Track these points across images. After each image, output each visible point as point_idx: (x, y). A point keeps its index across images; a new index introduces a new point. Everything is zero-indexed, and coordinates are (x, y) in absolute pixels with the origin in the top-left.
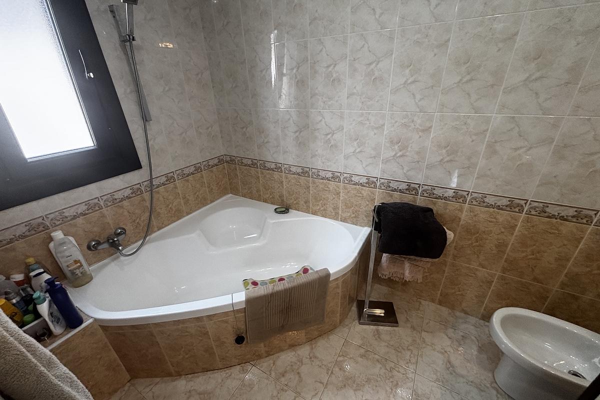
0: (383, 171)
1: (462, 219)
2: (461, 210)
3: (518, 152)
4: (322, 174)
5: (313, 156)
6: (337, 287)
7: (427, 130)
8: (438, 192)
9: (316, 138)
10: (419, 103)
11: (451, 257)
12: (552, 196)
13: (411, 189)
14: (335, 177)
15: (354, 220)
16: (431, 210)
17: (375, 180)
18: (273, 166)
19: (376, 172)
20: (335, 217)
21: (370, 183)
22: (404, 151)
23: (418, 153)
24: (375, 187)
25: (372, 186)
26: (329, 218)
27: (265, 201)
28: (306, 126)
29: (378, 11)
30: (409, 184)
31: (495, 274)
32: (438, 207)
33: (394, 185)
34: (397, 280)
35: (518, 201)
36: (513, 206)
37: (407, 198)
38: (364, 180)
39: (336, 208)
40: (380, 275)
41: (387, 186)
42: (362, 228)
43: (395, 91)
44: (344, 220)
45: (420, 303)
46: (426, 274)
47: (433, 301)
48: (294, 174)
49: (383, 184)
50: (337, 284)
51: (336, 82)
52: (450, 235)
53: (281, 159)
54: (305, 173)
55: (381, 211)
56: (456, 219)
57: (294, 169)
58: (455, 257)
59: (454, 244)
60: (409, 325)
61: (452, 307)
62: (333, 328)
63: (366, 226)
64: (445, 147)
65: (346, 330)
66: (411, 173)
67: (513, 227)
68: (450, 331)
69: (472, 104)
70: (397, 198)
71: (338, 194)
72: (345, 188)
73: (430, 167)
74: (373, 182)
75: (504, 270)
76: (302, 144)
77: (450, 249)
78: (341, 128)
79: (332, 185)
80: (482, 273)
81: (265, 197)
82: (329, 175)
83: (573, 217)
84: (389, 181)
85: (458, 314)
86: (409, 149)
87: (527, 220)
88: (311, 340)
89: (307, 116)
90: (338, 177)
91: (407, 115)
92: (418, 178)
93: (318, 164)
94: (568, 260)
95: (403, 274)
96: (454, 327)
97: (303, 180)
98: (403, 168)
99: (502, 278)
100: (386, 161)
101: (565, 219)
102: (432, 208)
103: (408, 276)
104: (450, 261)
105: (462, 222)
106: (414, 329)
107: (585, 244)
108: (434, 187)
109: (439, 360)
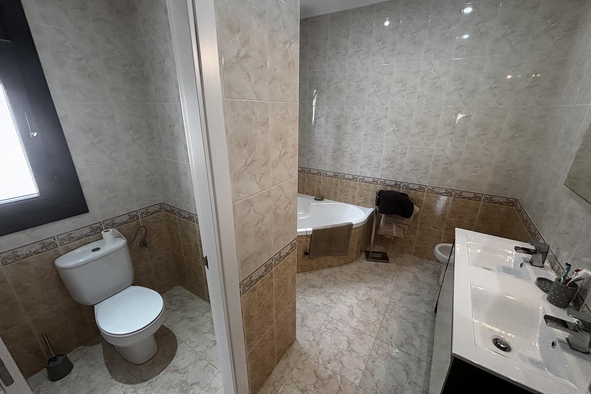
0: (382, 175)
1: (424, 201)
2: (423, 196)
3: (447, 166)
4: (346, 176)
5: (342, 166)
6: (356, 234)
7: (404, 154)
8: (411, 186)
9: (345, 156)
10: (400, 141)
12: (463, 187)
13: (396, 184)
14: (354, 178)
15: (363, 204)
17: (377, 180)
18: (316, 172)
19: (378, 175)
20: (353, 203)
21: (375, 182)
22: (393, 164)
23: (400, 165)
24: (377, 183)
26: (349, 204)
27: (307, 194)
28: (339, 150)
29: (381, 98)
30: (395, 182)
31: (442, 232)
32: (411, 195)
33: (387, 183)
34: (389, 237)
35: (449, 190)
36: (447, 192)
37: (395, 189)
38: (371, 180)
39: (353, 197)
40: (379, 233)
41: (384, 183)
42: (369, 208)
43: (388, 134)
44: (358, 205)
45: (403, 255)
47: (410, 253)
48: (329, 176)
49: (381, 182)
51: (358, 128)
52: (416, 208)
53: (321, 168)
54: (336, 176)
55: (381, 194)
56: (421, 202)
57: (328, 174)
58: (421, 223)
60: (395, 263)
61: (421, 257)
62: (352, 261)
63: (371, 207)
64: (413, 163)
65: (359, 263)
66: (396, 176)
67: (448, 204)
68: (419, 266)
69: (425, 143)
71: (356, 188)
72: (360, 185)
73: (407, 172)
74: (376, 181)
75: (446, 229)
76: (335, 159)
77: (418, 218)
78: (359, 151)
79: (352, 183)
80: (435, 232)
81: (307, 191)
82: (351, 177)
83: (473, 197)
84: (385, 181)
86: (396, 163)
87: (454, 200)
88: (339, 265)
89: (340, 144)
90: (356, 178)
91: (394, 146)
92: (401, 179)
93: (345, 171)
94: (474, 221)
95: (392, 233)
96: (421, 265)
97: (334, 180)
98: (392, 173)
99: (446, 234)
100: (383, 169)
101: (470, 199)
102: (408, 194)
103: (395, 234)
104: (418, 226)
105: (424, 203)
106: (398, 264)
107: (480, 211)
108: (409, 184)
109: (411, 276)
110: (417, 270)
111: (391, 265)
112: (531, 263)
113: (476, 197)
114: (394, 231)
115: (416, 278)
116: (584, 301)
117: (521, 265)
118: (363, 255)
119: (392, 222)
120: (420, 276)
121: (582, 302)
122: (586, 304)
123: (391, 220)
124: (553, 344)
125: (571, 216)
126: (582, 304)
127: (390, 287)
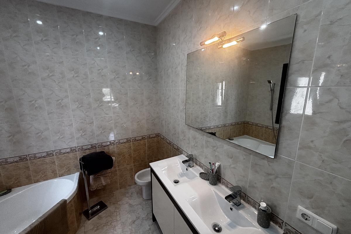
0: (78, 143)
1: (116, 151)
2: (114, 148)
4: (38, 155)
5: (28, 147)
7: (92, 123)
8: (104, 144)
9: (29, 137)
10: (86, 114)
11: (117, 167)
12: (135, 135)
13: (93, 147)
14: (49, 154)
15: (68, 172)
16: (104, 152)
17: (75, 148)
19: (74, 144)
21: (73, 150)
22: (85, 132)
23: (91, 132)
24: (76, 151)
25: (74, 151)
26: (50, 179)
28: (19, 132)
30: (91, 145)
31: (132, 165)
32: (106, 150)
33: (85, 148)
34: (100, 188)
35: (129, 139)
36: (128, 141)
37: (93, 151)
38: (69, 150)
39: (54, 171)
40: (91, 190)
41: (82, 149)
42: (74, 174)
44: (61, 175)
45: (113, 193)
46: (111, 179)
47: (118, 189)
49: (79, 149)
50: (71, 204)
51: (38, 108)
52: (114, 158)
55: (84, 159)
56: (113, 152)
58: (119, 166)
59: (116, 161)
60: (112, 204)
61: (125, 187)
63: (76, 172)
64: (101, 128)
65: (83, 228)
66: (91, 141)
67: (131, 147)
68: (127, 195)
70: (88, 152)
71: (54, 162)
72: (58, 158)
73: (98, 136)
75: (134, 162)
76: (16, 143)
77: (115, 164)
78: (47, 129)
79: (48, 160)
80: (129, 167)
82: (45, 154)
84: (82, 146)
85: (128, 188)
86: (87, 131)
87: (133, 144)
89: (19, 127)
90: (51, 153)
91: (82, 119)
92: (95, 142)
93: (34, 151)
95: (102, 183)
96: (128, 193)
98: (87, 139)
99: (134, 165)
100: (78, 139)
101: (141, 140)
102: (103, 151)
103: (104, 183)
104: (117, 168)
105: (116, 152)
106: (114, 204)
107: (147, 145)
108: (102, 143)
109: (127, 206)
110: (128, 199)
111: (110, 208)
112: (189, 166)
113: (143, 138)
114: (103, 181)
115: (131, 205)
116: (221, 177)
117: (187, 169)
118: (83, 217)
119: (100, 176)
120: (131, 202)
121: (220, 178)
122: (223, 178)
123: (98, 176)
124: (231, 209)
125: (195, 138)
126: (221, 179)
127: (119, 229)
